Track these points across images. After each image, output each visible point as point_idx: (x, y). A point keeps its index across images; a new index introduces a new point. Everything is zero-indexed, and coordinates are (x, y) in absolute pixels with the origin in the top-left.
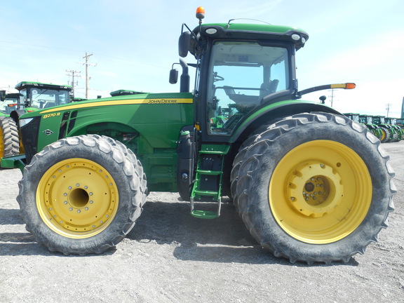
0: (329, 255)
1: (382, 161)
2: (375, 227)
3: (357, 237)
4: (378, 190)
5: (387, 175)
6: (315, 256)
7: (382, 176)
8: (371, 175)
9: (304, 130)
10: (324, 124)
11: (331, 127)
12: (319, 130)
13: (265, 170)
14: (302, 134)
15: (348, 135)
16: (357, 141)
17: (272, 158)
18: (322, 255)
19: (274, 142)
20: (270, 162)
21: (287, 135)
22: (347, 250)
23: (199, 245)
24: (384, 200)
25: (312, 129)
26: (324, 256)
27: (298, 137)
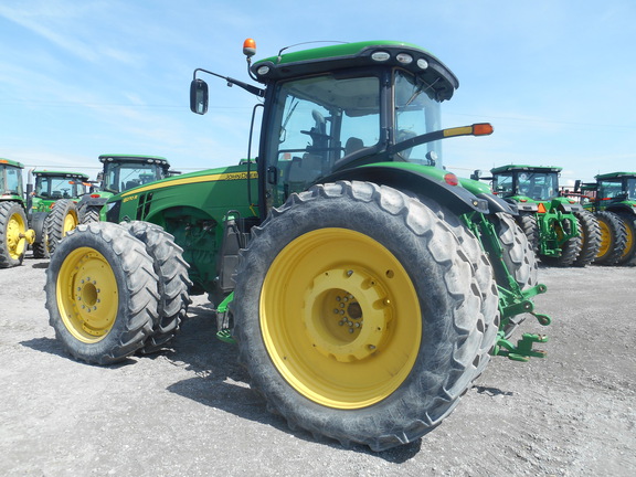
0: (340, 430)
1: (435, 270)
2: (424, 395)
3: (392, 408)
4: (431, 325)
5: (447, 297)
6: (318, 425)
7: (434, 298)
8: (418, 296)
9: (303, 212)
10: (334, 201)
11: (343, 205)
12: (325, 210)
13: (251, 273)
14: (300, 218)
15: (372, 219)
16: (387, 230)
17: (260, 256)
18: (328, 426)
19: (263, 231)
20: (258, 262)
21: (279, 220)
22: (372, 428)
23: (230, 381)
24: (441, 345)
25: (315, 210)
26: (332, 429)
27: (294, 222)
